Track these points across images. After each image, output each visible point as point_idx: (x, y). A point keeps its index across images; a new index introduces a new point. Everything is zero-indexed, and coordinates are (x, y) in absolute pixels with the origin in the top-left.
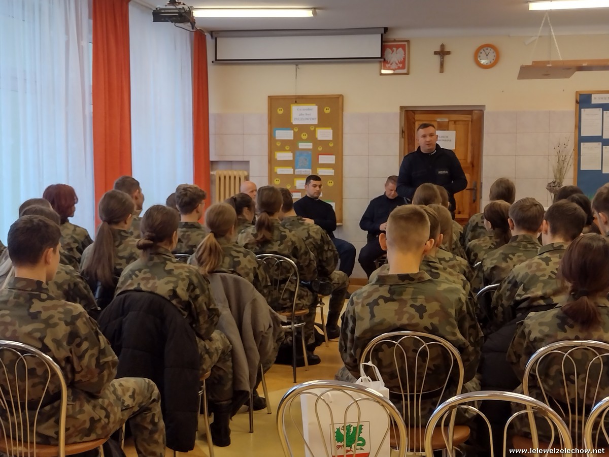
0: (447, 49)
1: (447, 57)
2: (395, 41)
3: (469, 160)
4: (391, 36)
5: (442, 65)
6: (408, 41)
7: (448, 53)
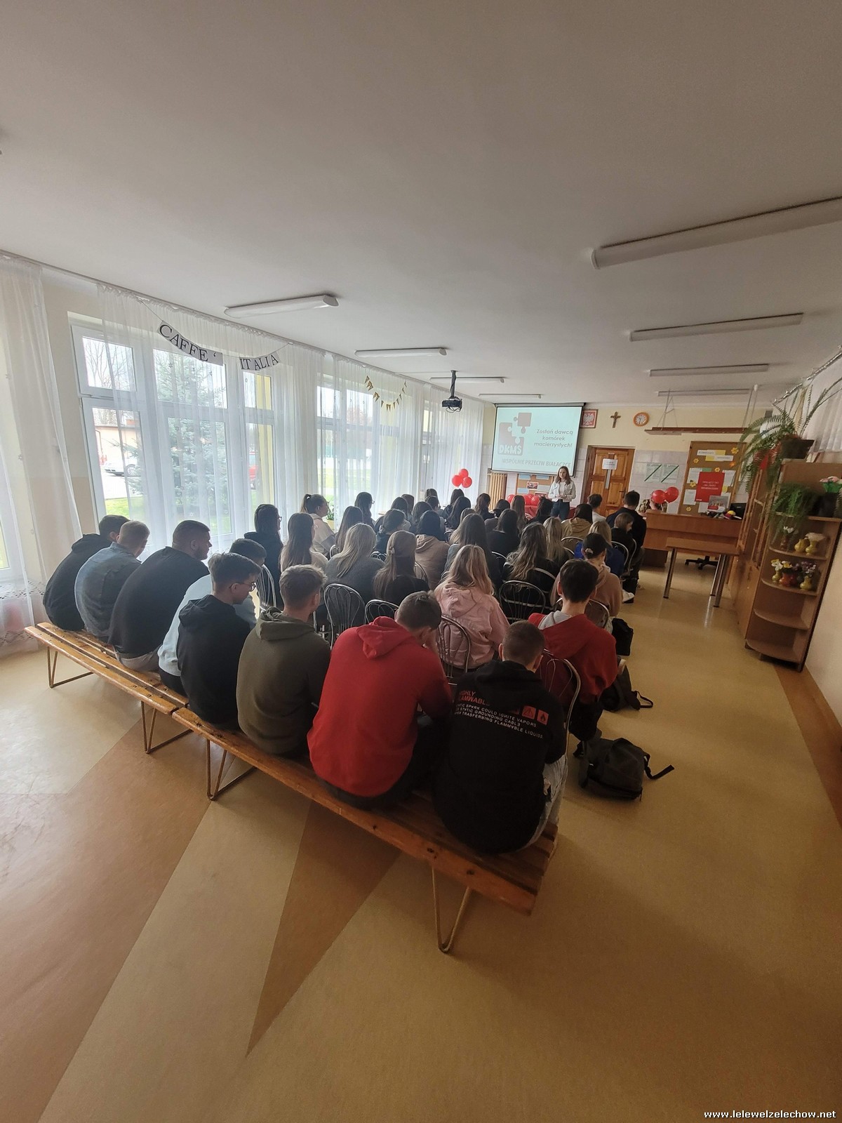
0: (619, 415)
1: (618, 419)
2: (590, 410)
3: (624, 475)
4: (588, 407)
5: (615, 423)
6: (597, 410)
7: (620, 417)
